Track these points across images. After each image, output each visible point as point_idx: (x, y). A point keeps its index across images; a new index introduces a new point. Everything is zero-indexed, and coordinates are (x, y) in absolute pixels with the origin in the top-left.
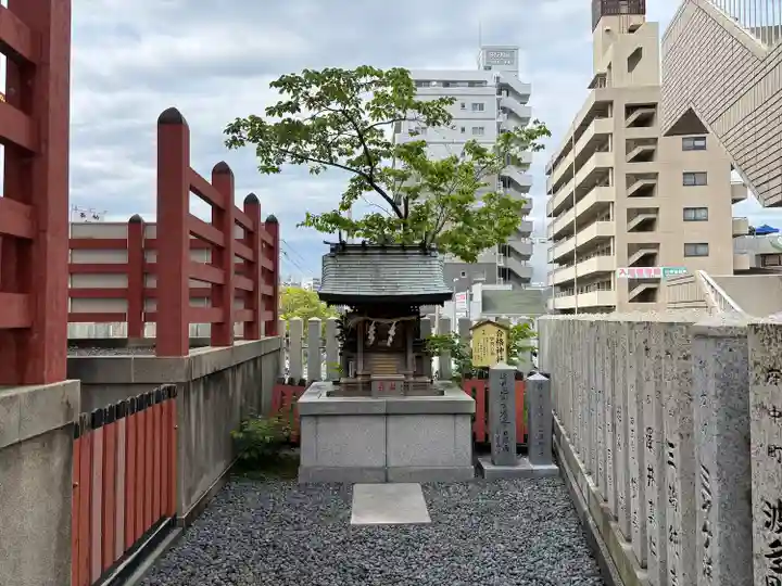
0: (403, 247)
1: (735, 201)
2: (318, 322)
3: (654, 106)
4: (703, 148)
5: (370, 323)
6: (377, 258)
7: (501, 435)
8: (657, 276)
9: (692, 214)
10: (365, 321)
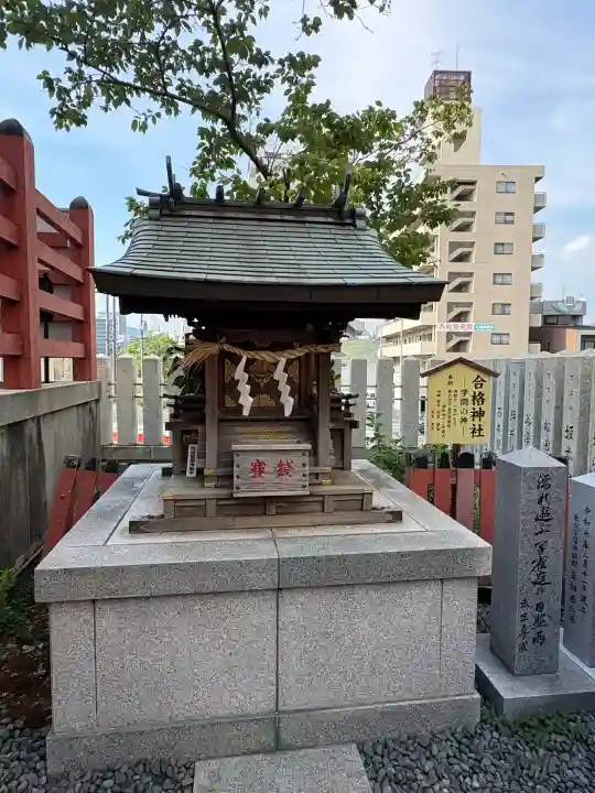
0: (298, 209)
1: (533, 269)
2: (156, 361)
3: (473, 183)
4: (512, 222)
5: (236, 360)
6: (247, 228)
7: (531, 612)
8: (469, 331)
9: (500, 278)
10: (223, 354)
